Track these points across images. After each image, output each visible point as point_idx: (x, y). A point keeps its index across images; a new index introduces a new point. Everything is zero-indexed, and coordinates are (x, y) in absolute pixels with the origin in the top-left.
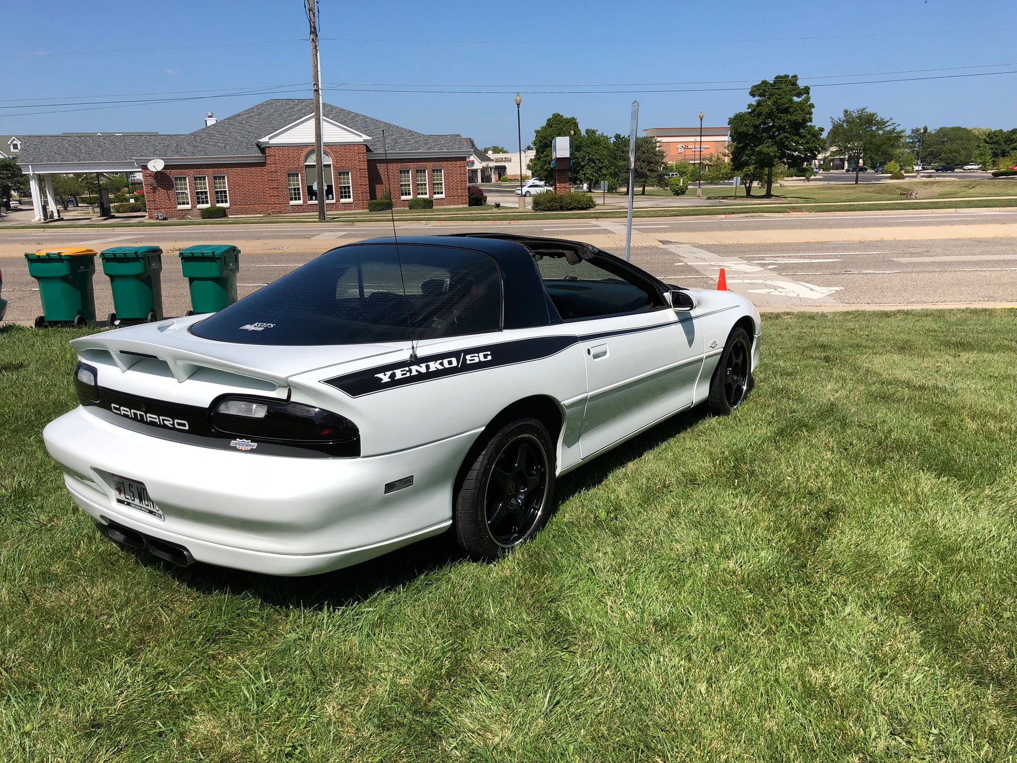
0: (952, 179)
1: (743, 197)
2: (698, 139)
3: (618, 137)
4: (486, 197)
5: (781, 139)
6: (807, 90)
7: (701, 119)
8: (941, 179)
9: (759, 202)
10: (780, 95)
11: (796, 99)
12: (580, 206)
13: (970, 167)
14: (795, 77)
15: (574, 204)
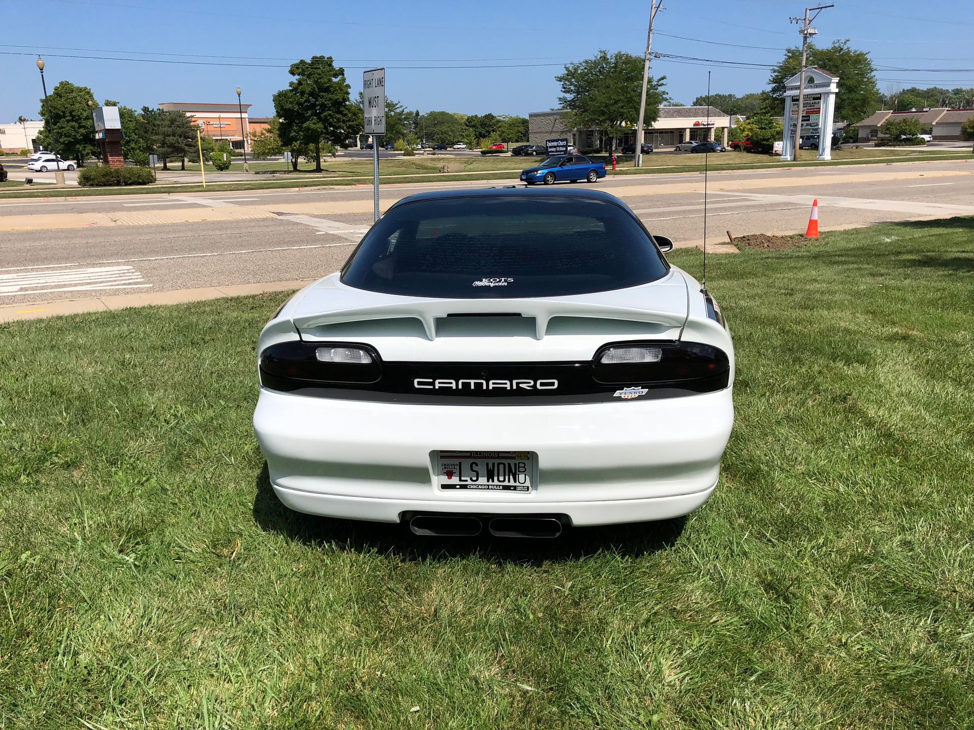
0: (451, 156)
1: (291, 172)
2: (238, 115)
3: (145, 109)
4: (6, 172)
5: (325, 116)
6: (341, 72)
7: (239, 95)
8: (443, 156)
9: (312, 176)
10: (319, 75)
11: (334, 80)
12: (140, 181)
13: (459, 146)
14: (330, 58)
15: (133, 179)
